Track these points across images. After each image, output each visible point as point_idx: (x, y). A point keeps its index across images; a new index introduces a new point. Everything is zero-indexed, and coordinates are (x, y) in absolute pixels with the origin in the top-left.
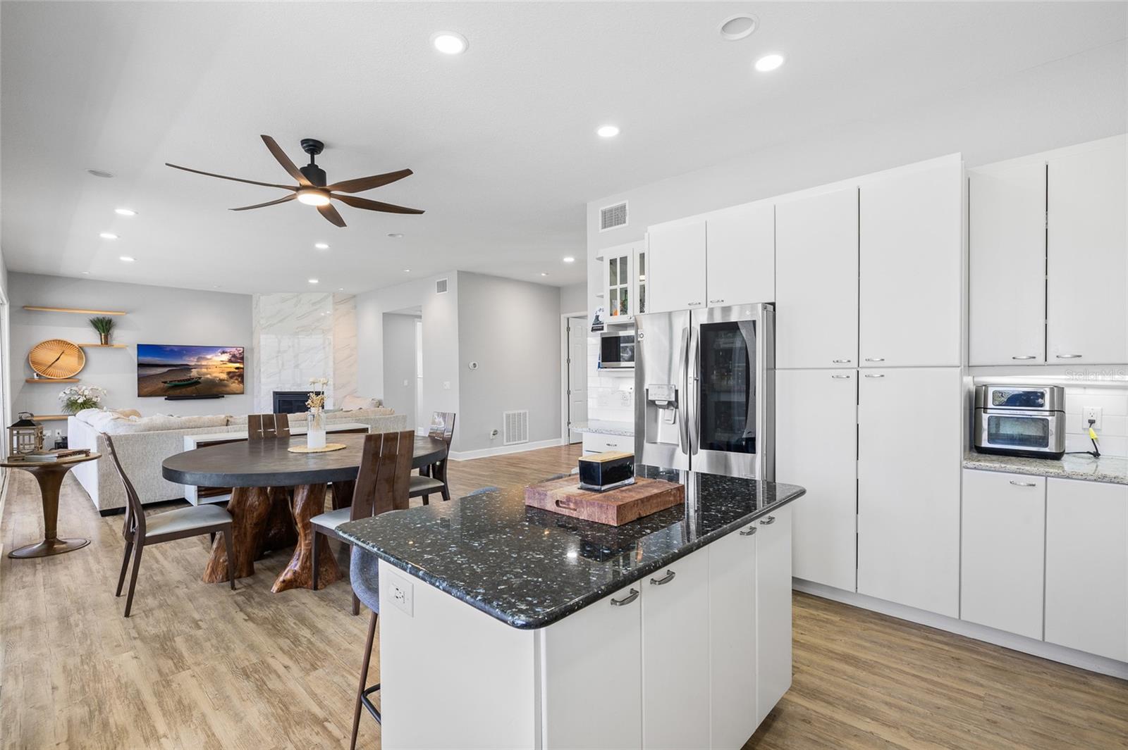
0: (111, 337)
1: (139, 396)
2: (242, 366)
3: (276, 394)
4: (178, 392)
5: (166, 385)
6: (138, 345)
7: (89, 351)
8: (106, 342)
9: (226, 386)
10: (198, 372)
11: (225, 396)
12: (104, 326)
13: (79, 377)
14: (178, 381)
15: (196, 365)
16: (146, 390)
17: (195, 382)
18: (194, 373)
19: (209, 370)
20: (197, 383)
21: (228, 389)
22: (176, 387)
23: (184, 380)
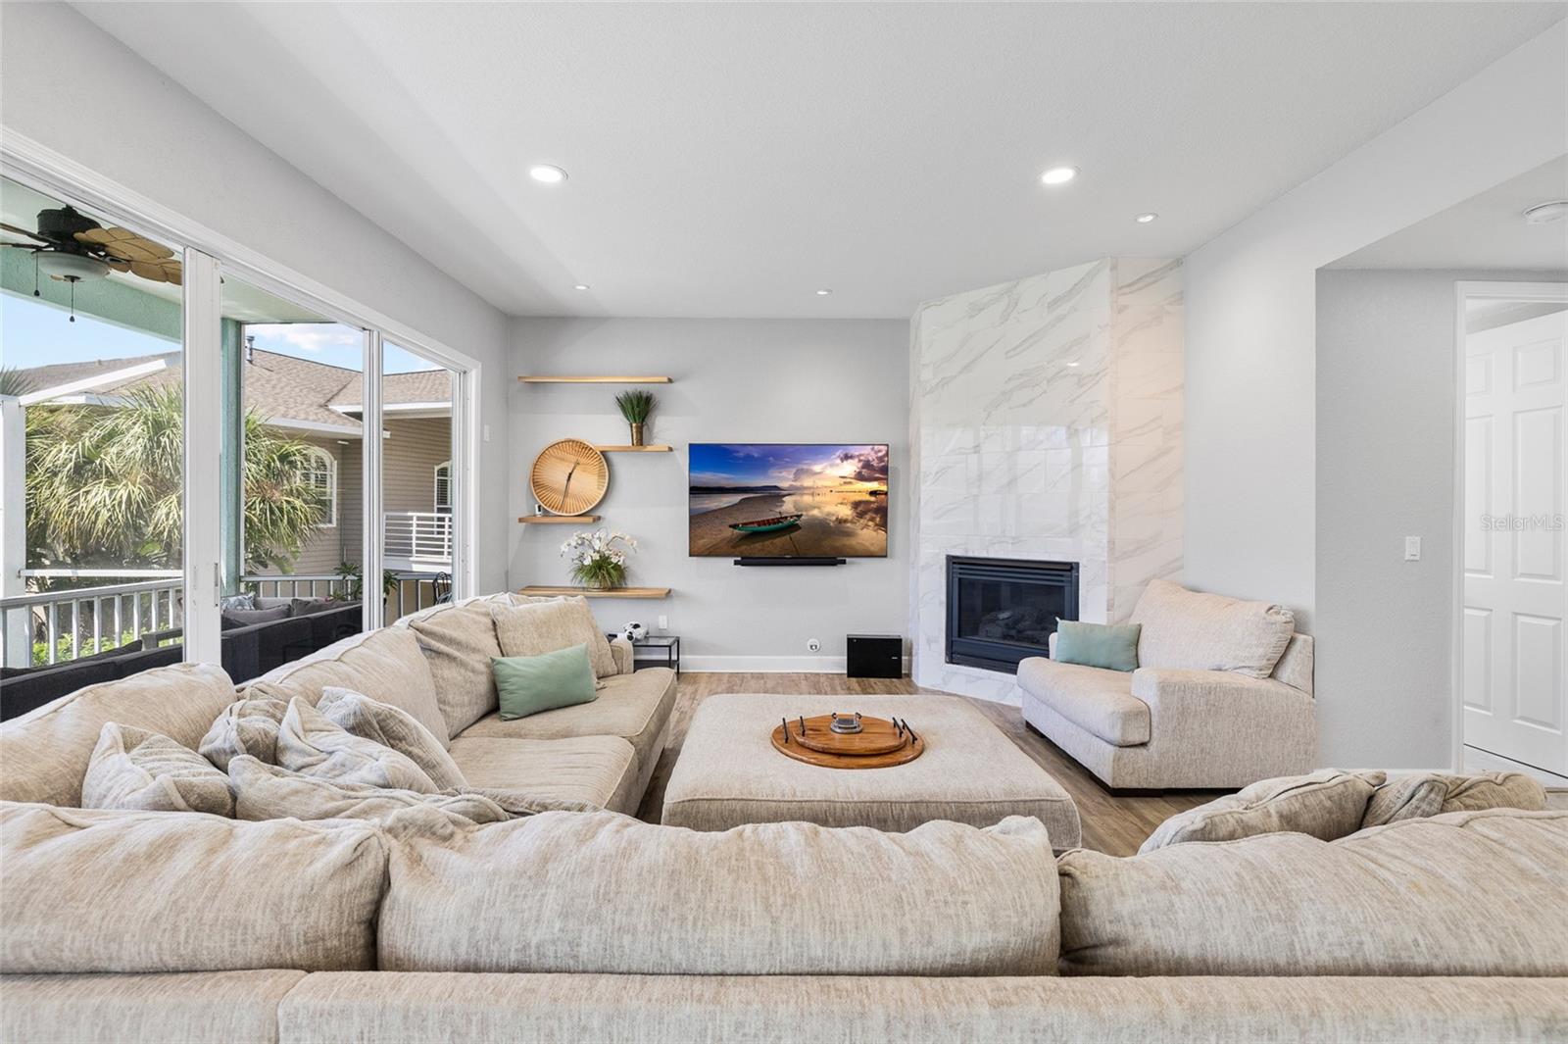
0: (650, 431)
1: (691, 555)
2: (884, 488)
3: (953, 562)
4: (757, 548)
5: (736, 531)
6: (691, 445)
7: (615, 458)
8: (640, 440)
9: (849, 534)
10: (796, 505)
11: (848, 560)
12: (639, 408)
13: (598, 513)
14: (759, 523)
15: (792, 488)
16: (701, 542)
17: (788, 527)
18: (788, 506)
19: (817, 498)
20: (793, 527)
21: (853, 542)
22: (754, 536)
23: (769, 522)
